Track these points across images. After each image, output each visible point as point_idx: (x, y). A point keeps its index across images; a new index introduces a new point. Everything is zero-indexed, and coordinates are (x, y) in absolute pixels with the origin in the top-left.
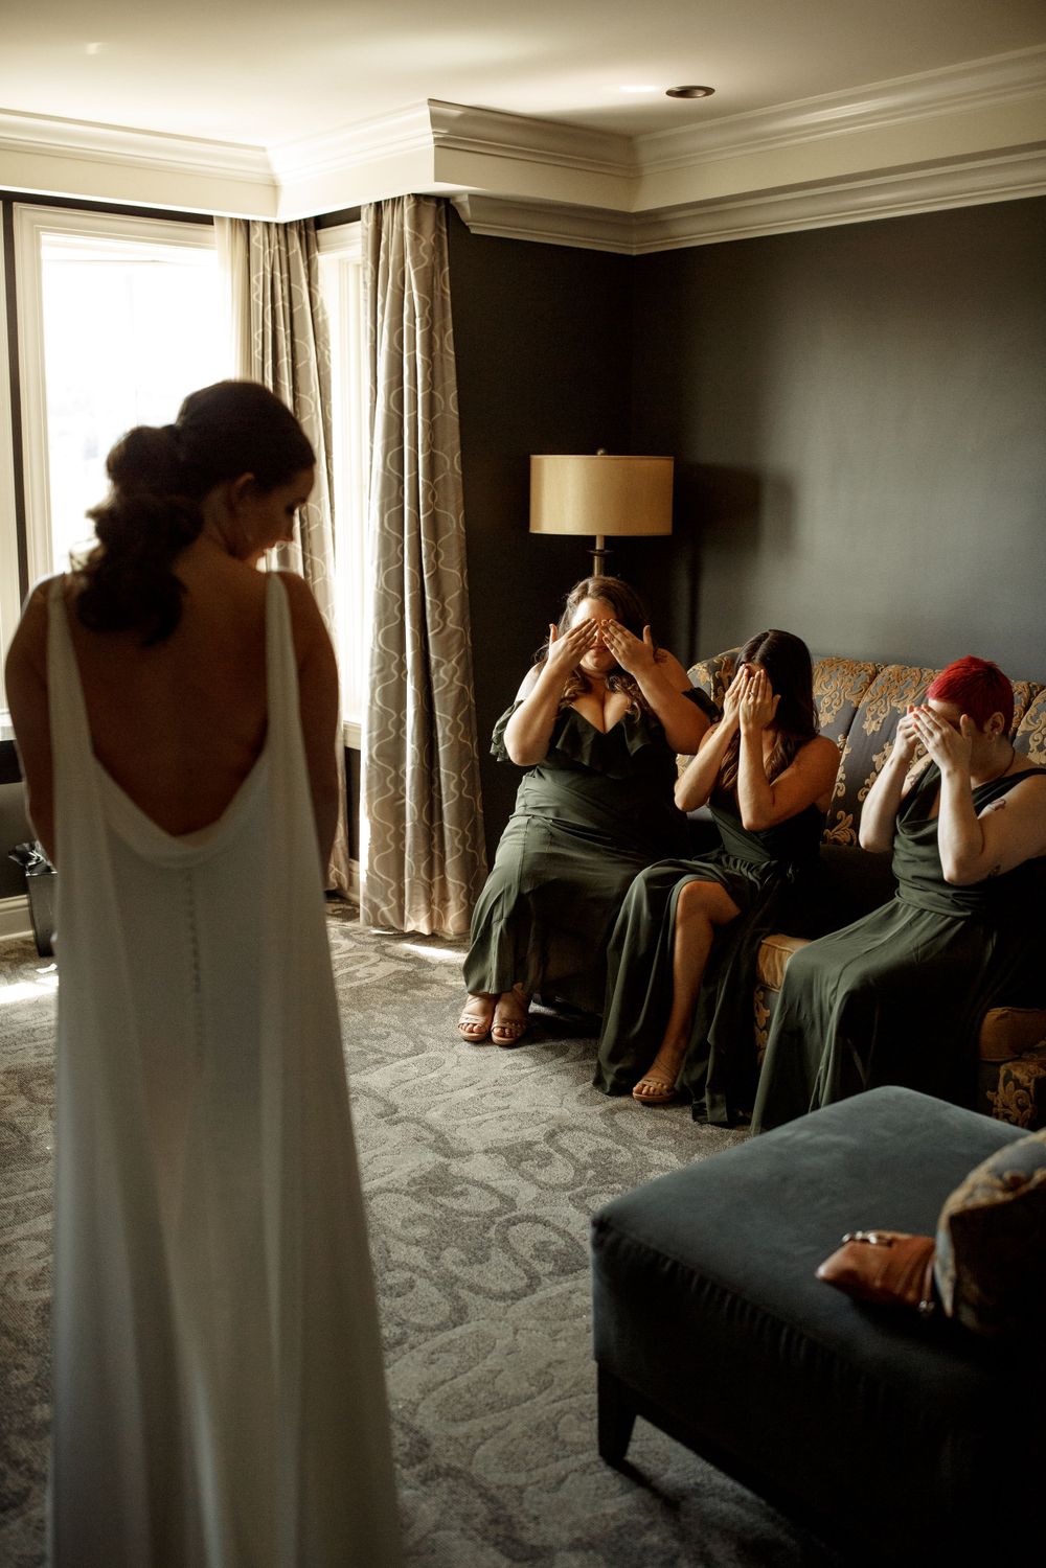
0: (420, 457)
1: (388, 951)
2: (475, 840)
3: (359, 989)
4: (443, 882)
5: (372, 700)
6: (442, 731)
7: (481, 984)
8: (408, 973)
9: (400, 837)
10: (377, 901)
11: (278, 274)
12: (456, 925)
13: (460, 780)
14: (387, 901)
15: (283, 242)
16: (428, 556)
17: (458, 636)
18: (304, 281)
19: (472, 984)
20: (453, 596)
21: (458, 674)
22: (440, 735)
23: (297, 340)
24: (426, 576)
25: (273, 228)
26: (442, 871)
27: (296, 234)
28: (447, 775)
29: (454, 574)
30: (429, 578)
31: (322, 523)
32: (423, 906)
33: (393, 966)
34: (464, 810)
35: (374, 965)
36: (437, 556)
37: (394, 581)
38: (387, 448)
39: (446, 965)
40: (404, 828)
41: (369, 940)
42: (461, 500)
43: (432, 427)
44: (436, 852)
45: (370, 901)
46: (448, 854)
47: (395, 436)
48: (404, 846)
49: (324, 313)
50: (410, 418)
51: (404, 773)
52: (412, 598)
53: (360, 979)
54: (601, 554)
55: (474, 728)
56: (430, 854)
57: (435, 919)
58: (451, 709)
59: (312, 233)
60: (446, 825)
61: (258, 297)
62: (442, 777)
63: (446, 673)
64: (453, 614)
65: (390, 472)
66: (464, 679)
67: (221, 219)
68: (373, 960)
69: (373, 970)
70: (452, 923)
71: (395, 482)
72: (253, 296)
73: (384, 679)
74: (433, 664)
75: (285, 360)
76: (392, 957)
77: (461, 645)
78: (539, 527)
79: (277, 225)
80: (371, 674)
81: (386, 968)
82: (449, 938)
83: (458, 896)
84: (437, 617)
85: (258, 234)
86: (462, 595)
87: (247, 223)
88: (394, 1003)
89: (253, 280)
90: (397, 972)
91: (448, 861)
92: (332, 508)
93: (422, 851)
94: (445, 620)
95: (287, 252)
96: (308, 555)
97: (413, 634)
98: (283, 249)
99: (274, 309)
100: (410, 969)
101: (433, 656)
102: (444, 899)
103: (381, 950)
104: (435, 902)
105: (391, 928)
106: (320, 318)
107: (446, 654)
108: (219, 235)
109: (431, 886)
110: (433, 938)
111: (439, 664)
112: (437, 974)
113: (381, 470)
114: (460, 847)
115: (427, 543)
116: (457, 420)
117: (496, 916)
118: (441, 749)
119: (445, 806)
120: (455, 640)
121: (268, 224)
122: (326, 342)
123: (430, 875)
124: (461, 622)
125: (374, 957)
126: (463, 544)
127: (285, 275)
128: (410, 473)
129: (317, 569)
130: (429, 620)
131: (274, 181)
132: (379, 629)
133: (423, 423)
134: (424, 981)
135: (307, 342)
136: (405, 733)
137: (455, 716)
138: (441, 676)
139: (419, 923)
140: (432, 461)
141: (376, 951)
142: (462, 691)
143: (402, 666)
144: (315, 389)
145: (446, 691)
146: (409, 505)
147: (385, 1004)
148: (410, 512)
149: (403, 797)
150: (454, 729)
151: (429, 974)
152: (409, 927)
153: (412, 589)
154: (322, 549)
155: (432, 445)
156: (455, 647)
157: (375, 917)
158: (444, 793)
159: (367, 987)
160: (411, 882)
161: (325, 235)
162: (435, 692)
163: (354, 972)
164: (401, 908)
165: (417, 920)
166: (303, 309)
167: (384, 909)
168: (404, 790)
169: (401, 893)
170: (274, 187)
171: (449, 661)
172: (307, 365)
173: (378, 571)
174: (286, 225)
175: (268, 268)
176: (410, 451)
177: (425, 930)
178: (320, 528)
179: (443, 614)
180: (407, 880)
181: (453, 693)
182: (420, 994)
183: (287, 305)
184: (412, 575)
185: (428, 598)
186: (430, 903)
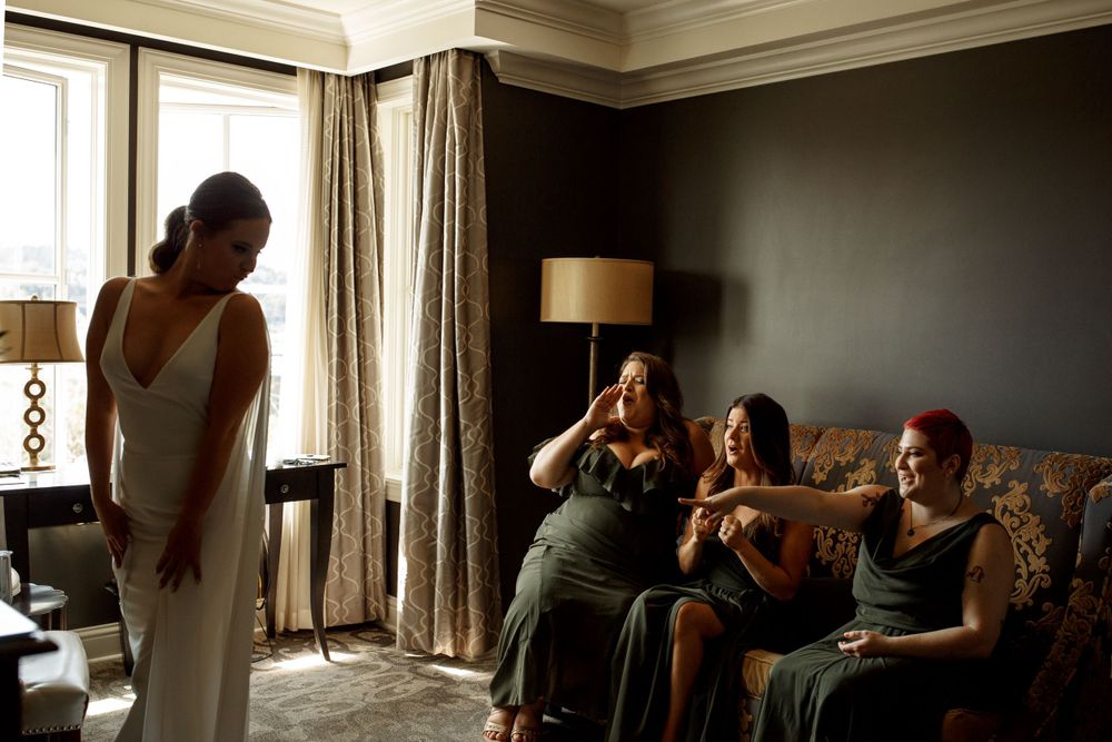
0: (456, 257)
1: (419, 670)
2: (492, 575)
3: (398, 703)
4: (466, 611)
5: (412, 457)
6: (468, 483)
7: (506, 698)
8: (438, 689)
9: (431, 573)
10: (410, 628)
11: (345, 116)
12: (476, 649)
13: (481, 525)
14: (419, 629)
15: (350, 92)
16: (460, 338)
17: (483, 404)
18: (366, 123)
19: (498, 697)
20: (479, 372)
21: (482, 436)
22: (466, 487)
23: (358, 169)
24: (458, 355)
25: (343, 80)
26: (465, 603)
27: (360, 86)
28: (472, 521)
29: (480, 353)
30: (461, 356)
31: (373, 315)
32: (449, 632)
33: (423, 684)
34: (484, 549)
35: (409, 682)
36: (467, 338)
37: (432, 358)
38: (430, 250)
39: (468, 683)
40: (435, 566)
41: (403, 662)
42: (487, 295)
43: (466, 234)
44: (461, 587)
45: (406, 628)
46: (470, 588)
47: (436, 241)
48: (435, 581)
49: (380, 148)
50: (448, 226)
51: (436, 519)
52: (446, 372)
53: (398, 694)
54: (596, 341)
55: (493, 483)
56: (455, 587)
57: (459, 644)
58: (475, 465)
59: (373, 86)
60: (470, 563)
61: (329, 133)
62: (467, 522)
63: (472, 435)
64: (478, 387)
65: (431, 269)
66: (486, 441)
67: (303, 70)
68: (407, 679)
69: (408, 687)
70: (472, 647)
71: (435, 278)
72: (326, 132)
73: (422, 440)
74: (462, 427)
75: (348, 184)
76: (422, 675)
77: (485, 413)
78: (548, 316)
79: (346, 77)
80: (411, 436)
81: (418, 686)
82: (469, 660)
83: (477, 625)
84: (466, 388)
85: (331, 84)
86: (486, 371)
87: (323, 74)
88: (427, 714)
89: (326, 119)
90: (428, 688)
91: (471, 594)
92: (381, 304)
93: (449, 585)
94: (472, 392)
95: (353, 100)
96: (361, 341)
97: (447, 402)
98: (350, 97)
99: (341, 144)
100: (438, 686)
101: (462, 421)
102: (466, 627)
103: (414, 670)
104: (459, 631)
105: (422, 652)
106: (377, 152)
107: (473, 419)
108: (301, 84)
109: (456, 615)
110: (456, 661)
111: (467, 427)
112: (462, 690)
113: (424, 268)
114: (480, 582)
115: (459, 328)
116: (485, 229)
117: (522, 637)
118: (467, 498)
119: (468, 547)
120: (480, 408)
121: (339, 77)
122: (381, 172)
123: (455, 605)
124: (485, 393)
125: (409, 676)
126: (488, 329)
127: (351, 117)
128: (448, 270)
129: (368, 351)
130: (459, 391)
131: (345, 42)
132: (419, 398)
133: (459, 229)
134: (451, 696)
135: (366, 170)
136: (437, 485)
137: (478, 471)
138: (468, 437)
139: (445, 647)
140: (465, 261)
141: (410, 671)
142: (485, 451)
143: (437, 430)
144: (371, 207)
145: (472, 450)
146: (447, 296)
147: (419, 715)
148: (447, 302)
149: (435, 540)
150: (478, 482)
151: (455, 690)
152: (438, 650)
153: (447, 365)
154: (373, 336)
155: (466, 248)
156: (480, 414)
157: (409, 642)
158: (468, 536)
159: (404, 701)
160: (440, 612)
161: (384, 87)
162: (464, 450)
163: (393, 688)
164: (431, 634)
165: (444, 645)
166: (364, 145)
167: (417, 635)
168: (436, 533)
169: (431, 622)
170: (345, 47)
171: (476, 425)
172: (366, 188)
173: (420, 350)
174: (353, 78)
175: (338, 111)
176: (448, 253)
177: (450, 653)
178: (372, 320)
179: (471, 386)
180: (436, 610)
181: (479, 451)
182: (449, 706)
183: (352, 140)
184: (447, 353)
185: (459, 372)
186: (454, 630)
